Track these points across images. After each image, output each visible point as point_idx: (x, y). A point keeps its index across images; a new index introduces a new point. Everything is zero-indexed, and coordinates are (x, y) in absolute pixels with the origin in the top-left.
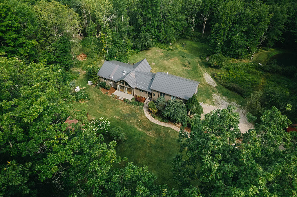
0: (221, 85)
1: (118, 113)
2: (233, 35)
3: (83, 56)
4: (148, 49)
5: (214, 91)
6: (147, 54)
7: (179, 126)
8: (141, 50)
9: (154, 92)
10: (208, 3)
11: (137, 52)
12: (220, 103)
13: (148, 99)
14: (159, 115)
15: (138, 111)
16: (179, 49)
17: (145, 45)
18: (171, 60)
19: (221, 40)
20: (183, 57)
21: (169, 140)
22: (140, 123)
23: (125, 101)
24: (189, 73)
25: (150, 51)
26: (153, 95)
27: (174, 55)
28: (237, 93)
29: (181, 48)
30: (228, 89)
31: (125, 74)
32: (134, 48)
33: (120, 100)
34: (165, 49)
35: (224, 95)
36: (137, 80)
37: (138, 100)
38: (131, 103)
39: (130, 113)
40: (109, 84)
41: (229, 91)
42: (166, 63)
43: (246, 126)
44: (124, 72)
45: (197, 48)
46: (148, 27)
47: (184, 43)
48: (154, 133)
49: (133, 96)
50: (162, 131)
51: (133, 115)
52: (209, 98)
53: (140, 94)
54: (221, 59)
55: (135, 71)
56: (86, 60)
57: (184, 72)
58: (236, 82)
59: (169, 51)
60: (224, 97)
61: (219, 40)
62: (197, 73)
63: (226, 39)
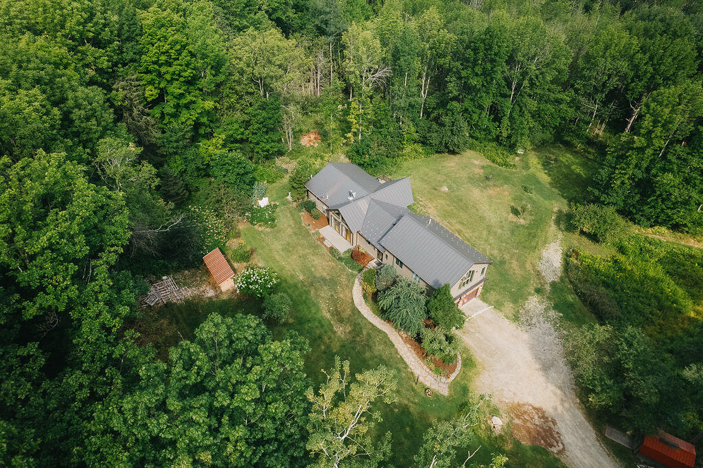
0: (571, 282)
1: (306, 269)
2: (664, 170)
3: (312, 136)
4: (453, 153)
5: (538, 291)
6: (445, 164)
7: (405, 336)
8: (437, 152)
11: (427, 154)
12: (534, 320)
13: (375, 260)
14: (374, 298)
15: (343, 279)
16: (532, 170)
17: (446, 144)
18: (491, 192)
19: (625, 174)
20: (526, 189)
21: (368, 355)
22: (334, 301)
23: (332, 250)
24: (513, 232)
25: (455, 158)
26: (384, 256)
27: (507, 180)
28: (595, 314)
29: (539, 166)
30: (579, 296)
31: (351, 199)
32: (424, 142)
33: (325, 246)
34: (494, 161)
35: (556, 307)
36: (368, 215)
37: (356, 257)
38: (340, 259)
39: (328, 278)
40: (321, 208)
41: (578, 303)
42: (476, 193)
43: (555, 394)
44: (351, 194)
45: (579, 175)
46: (467, 104)
47: (553, 157)
48: (347, 331)
49: (352, 247)
50: (365, 333)
51: (332, 283)
52: (515, 301)
53: (365, 248)
54: (605, 222)
55: (372, 199)
56: (316, 145)
57: (502, 227)
58: (618, 287)
59: (503, 168)
60: (552, 313)
61: (620, 173)
62: (533, 237)
63: (639, 174)
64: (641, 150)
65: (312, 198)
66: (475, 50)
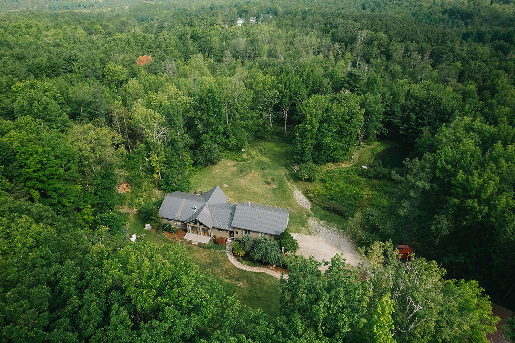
0: (317, 205)
2: (323, 136)
3: (124, 185)
4: (214, 164)
5: (309, 216)
6: (214, 172)
7: (273, 268)
8: (205, 167)
9: (237, 230)
10: (287, 92)
11: (200, 170)
12: (318, 230)
13: (229, 239)
14: (248, 258)
15: (220, 257)
16: (257, 158)
17: (210, 160)
18: (249, 177)
19: (309, 144)
20: (263, 169)
21: (265, 288)
22: (225, 272)
23: (201, 246)
24: (274, 193)
25: (217, 166)
26: (235, 233)
27: (251, 168)
28: (337, 214)
29: (258, 155)
30: (326, 210)
31: (195, 210)
32: (195, 164)
33: (194, 245)
34: (237, 161)
35: (322, 219)
36: (212, 215)
37: (217, 243)
38: (209, 248)
39: (211, 261)
40: (175, 225)
41: (328, 213)
42: (242, 181)
43: (351, 256)
44: (194, 208)
45: (279, 152)
46: (211, 133)
47: (261, 148)
48: (245, 282)
49: (210, 238)
50: (254, 278)
51: (214, 263)
52: (304, 226)
53: (218, 235)
54: (312, 170)
55: (208, 205)
56: (129, 190)
57: (268, 193)
58: (335, 198)
59: (244, 163)
60: (322, 223)
61: (307, 144)
62: (285, 191)
63: (315, 142)
64: (311, 131)
65: (165, 221)
66: (207, 103)
